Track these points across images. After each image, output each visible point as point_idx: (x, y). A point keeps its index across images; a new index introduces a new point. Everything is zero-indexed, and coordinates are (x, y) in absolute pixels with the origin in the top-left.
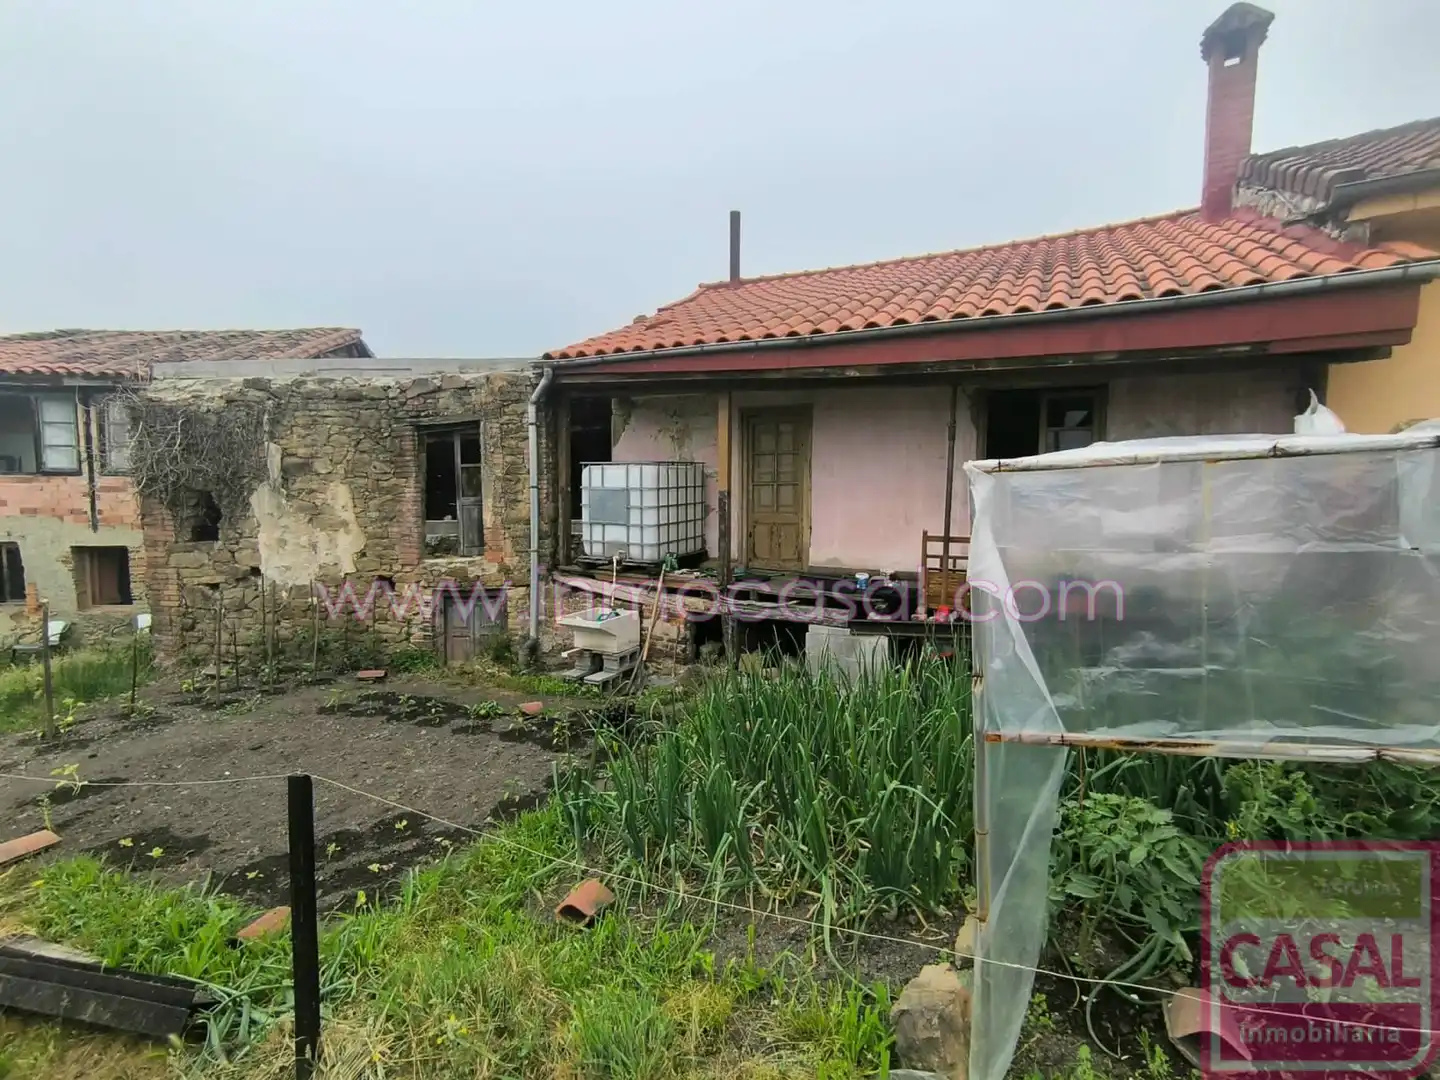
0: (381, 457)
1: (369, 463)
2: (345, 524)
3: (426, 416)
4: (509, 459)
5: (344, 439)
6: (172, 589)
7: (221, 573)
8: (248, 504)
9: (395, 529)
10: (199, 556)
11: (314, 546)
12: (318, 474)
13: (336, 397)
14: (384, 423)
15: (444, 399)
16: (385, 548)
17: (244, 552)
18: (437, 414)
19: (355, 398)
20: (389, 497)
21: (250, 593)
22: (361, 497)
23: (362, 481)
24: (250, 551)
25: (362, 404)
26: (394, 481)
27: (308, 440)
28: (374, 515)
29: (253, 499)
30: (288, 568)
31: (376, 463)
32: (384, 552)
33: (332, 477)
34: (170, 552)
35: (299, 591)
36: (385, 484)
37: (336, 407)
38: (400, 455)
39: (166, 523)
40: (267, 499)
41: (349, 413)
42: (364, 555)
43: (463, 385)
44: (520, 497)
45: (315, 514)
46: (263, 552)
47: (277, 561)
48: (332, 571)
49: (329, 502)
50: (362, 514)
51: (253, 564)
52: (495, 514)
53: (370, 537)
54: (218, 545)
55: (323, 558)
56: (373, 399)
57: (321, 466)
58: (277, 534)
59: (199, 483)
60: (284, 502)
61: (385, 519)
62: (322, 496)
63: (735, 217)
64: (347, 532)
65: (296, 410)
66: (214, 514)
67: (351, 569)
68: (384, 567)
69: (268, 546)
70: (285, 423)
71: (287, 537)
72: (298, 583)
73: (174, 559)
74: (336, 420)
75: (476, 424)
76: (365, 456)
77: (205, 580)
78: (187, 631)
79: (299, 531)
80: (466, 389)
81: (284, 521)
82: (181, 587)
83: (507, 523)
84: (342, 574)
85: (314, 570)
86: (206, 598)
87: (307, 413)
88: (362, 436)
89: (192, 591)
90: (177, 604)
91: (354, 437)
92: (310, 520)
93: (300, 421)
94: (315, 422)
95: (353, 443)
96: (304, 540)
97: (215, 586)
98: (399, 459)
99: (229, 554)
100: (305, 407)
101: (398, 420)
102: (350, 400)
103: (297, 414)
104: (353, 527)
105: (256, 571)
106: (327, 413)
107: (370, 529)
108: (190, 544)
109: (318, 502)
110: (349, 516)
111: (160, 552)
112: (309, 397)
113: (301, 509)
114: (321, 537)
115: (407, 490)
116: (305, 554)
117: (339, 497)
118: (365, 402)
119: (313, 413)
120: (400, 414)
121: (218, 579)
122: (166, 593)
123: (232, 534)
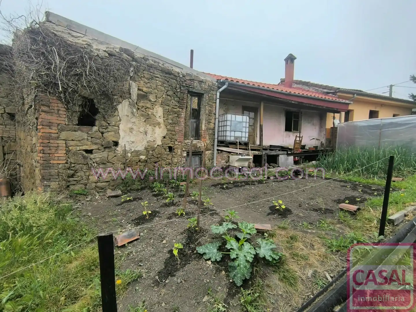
0: (176, 99)
1: (171, 100)
2: (159, 124)
3: (191, 88)
4: (210, 108)
5: (163, 89)
6: (62, 153)
7: (96, 144)
8: (117, 109)
9: (177, 128)
10: (82, 134)
11: (146, 133)
12: (150, 101)
13: (162, 70)
14: (178, 86)
15: (196, 84)
16: (173, 135)
17: (110, 133)
18: (194, 88)
19: (169, 73)
20: (176, 115)
21: (111, 154)
22: (167, 113)
23: (168, 107)
24: (113, 133)
25: (170, 76)
26: (178, 109)
27: (148, 85)
28: (171, 121)
29: (120, 107)
30: (133, 142)
31: (173, 101)
32: (173, 137)
33: (156, 103)
34: (61, 130)
35: (137, 153)
36: (175, 110)
37: (161, 74)
38: (182, 100)
39: (61, 112)
40: (127, 107)
41: (166, 79)
42: (164, 137)
43: (201, 80)
44: (211, 121)
45: (148, 118)
46: (121, 133)
47: (128, 138)
48: (151, 144)
49: (154, 114)
50: (166, 121)
51: (115, 140)
52: (205, 126)
53: (168, 130)
54: (95, 128)
55: (149, 138)
56: (175, 76)
57: (152, 98)
58: (130, 125)
59: (86, 93)
60: (135, 110)
61: (174, 123)
62: (151, 111)
63: (192, 52)
64: (160, 128)
65: (144, 71)
66: (94, 111)
67: (160, 143)
68: (172, 143)
69: (125, 131)
70: (139, 75)
71: (134, 127)
72: (136, 149)
73: (64, 135)
74: (161, 80)
75: (203, 94)
76: (169, 97)
77: (85, 147)
78: (70, 177)
79: (140, 125)
80: (201, 82)
81: (134, 120)
82: (68, 151)
83: (208, 129)
84: (156, 146)
85: (145, 143)
86: (85, 158)
87: (149, 73)
88: (170, 89)
89: (75, 154)
90: (65, 162)
91: (166, 89)
92: (145, 121)
93: (146, 76)
94: (152, 79)
95: (166, 91)
96: (142, 129)
97: (90, 152)
98: (182, 101)
99: (101, 135)
100: (149, 70)
101: (183, 86)
102: (166, 73)
103: (144, 72)
104: (162, 125)
105: (116, 144)
106: (156, 76)
107: (168, 127)
108: (77, 127)
109: (150, 113)
110: (161, 120)
111: (54, 130)
112: (150, 66)
113: (142, 115)
114: (149, 128)
115: (182, 113)
116: (141, 136)
117: (159, 112)
118: (172, 76)
119: (152, 74)
120: (184, 84)
121: (94, 147)
122: (56, 155)
123: (104, 123)
